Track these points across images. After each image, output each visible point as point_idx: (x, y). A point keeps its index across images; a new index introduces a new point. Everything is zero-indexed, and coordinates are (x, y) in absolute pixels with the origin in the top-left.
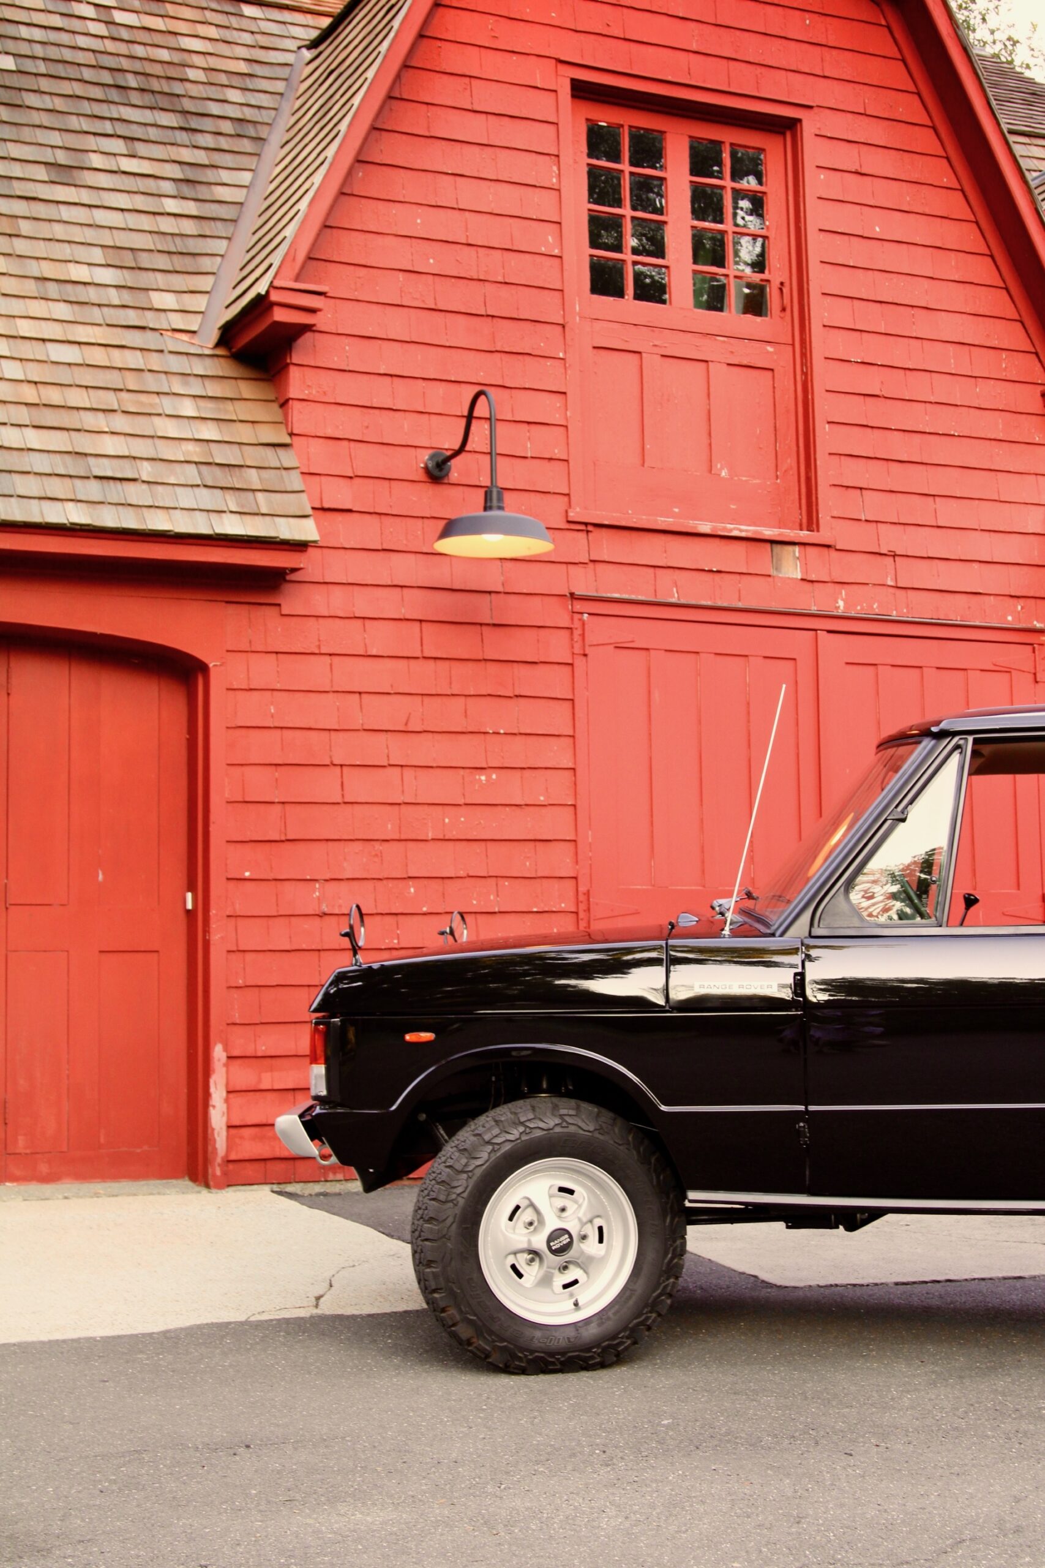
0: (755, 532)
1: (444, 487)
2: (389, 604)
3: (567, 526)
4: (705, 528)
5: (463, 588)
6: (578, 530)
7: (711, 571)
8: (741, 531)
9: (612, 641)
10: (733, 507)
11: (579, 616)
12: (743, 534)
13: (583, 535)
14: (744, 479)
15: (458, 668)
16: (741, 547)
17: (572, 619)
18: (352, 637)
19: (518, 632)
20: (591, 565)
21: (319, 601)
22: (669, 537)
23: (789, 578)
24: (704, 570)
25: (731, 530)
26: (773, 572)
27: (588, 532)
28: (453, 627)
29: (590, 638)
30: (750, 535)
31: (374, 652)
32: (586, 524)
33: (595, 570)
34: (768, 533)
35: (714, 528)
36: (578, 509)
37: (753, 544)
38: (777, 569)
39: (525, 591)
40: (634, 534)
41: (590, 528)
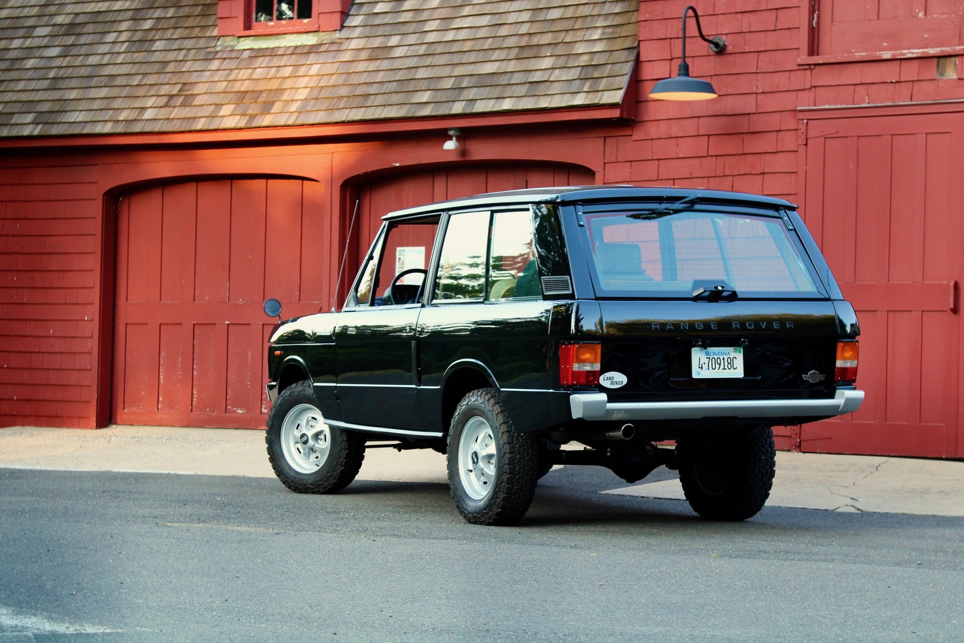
0: (922, 53)
1: (725, 56)
2: (691, 128)
3: (797, 68)
4: (887, 55)
5: (732, 113)
6: (805, 69)
7: (892, 82)
8: (912, 53)
9: (822, 135)
10: (926, 36)
11: (802, 121)
12: (914, 56)
13: (808, 72)
14: (935, 16)
15: (730, 160)
16: (916, 64)
17: (798, 124)
18: (671, 148)
19: (765, 135)
20: (813, 89)
21: (653, 130)
22: (865, 65)
23: (950, 79)
24: (887, 83)
25: (905, 54)
26: (938, 77)
27: (812, 69)
28: (726, 136)
29: (811, 134)
30: (919, 55)
31: (681, 156)
32: (810, 65)
33: (815, 92)
34: (932, 51)
35: (894, 55)
36: (804, 57)
37: (925, 60)
38: (942, 74)
39: (770, 111)
40: (842, 66)
41: (812, 67)
